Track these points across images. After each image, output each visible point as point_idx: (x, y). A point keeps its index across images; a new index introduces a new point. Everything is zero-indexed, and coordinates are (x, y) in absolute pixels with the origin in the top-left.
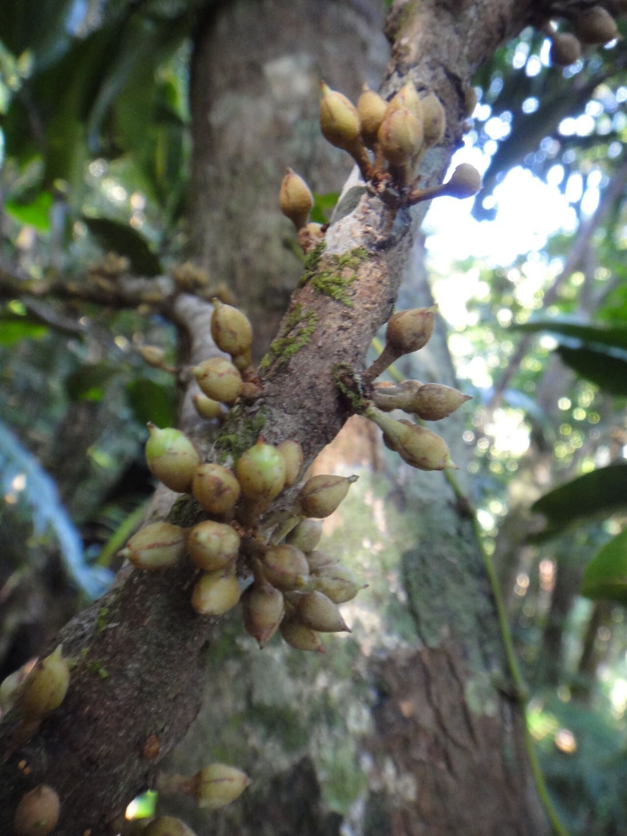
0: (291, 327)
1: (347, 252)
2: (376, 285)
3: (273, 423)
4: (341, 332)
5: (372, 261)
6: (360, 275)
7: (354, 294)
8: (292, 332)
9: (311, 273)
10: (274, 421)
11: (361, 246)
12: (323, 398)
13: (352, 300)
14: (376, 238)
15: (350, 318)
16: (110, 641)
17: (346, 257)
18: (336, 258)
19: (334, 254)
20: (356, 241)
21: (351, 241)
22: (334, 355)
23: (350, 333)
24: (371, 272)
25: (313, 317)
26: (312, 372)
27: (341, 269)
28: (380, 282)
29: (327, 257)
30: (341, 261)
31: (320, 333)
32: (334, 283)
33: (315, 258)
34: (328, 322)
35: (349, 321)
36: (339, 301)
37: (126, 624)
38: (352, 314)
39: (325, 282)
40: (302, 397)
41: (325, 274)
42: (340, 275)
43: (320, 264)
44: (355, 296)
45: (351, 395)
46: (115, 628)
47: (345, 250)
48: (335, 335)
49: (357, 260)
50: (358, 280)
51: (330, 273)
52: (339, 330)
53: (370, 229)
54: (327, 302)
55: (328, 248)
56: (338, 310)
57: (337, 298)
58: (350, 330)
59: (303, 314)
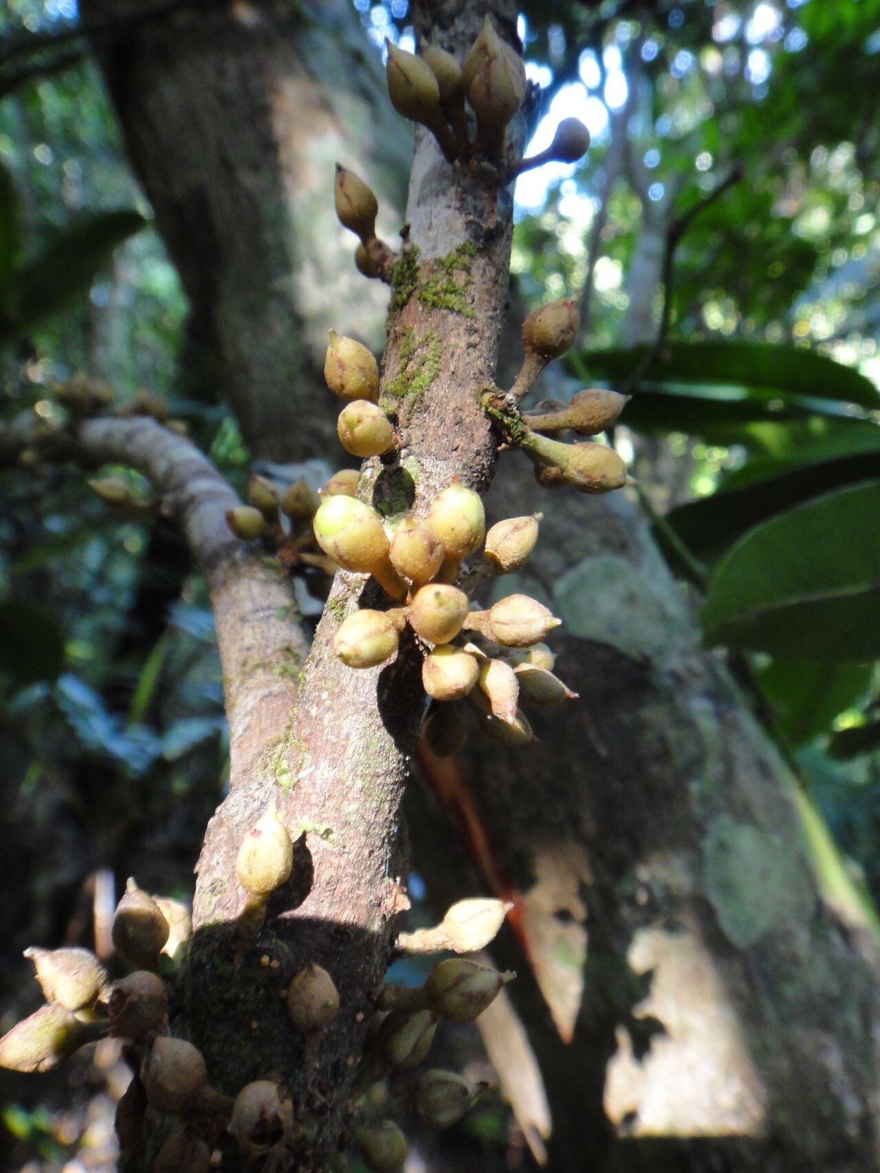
0: (409, 357)
1: (451, 251)
2: (494, 287)
3: (428, 475)
4: (471, 350)
5: (484, 258)
6: (473, 277)
7: (473, 301)
8: (411, 364)
9: (410, 287)
10: (427, 472)
11: (468, 240)
12: (474, 432)
13: (473, 309)
14: (482, 228)
15: (476, 331)
16: (310, 791)
17: (452, 258)
18: (439, 262)
19: (434, 257)
20: (459, 236)
21: (453, 236)
22: (470, 379)
23: (480, 350)
24: (484, 271)
25: (433, 339)
26: (452, 405)
27: (451, 274)
28: (496, 282)
29: (425, 263)
30: (447, 264)
31: (449, 355)
32: (446, 291)
33: (409, 268)
34: (453, 340)
35: (476, 335)
36: (459, 312)
37: (324, 764)
38: (476, 326)
39: (435, 294)
40: (451, 437)
41: (432, 284)
42: (450, 281)
43: (419, 274)
44: (475, 303)
45: (507, 420)
46: (311, 774)
47: (449, 250)
48: (466, 355)
49: (466, 259)
50: (473, 283)
51: (437, 282)
52: (468, 348)
53: (471, 217)
54: (444, 317)
55: (424, 252)
56: (460, 325)
57: (456, 308)
58: (479, 347)
59: (418, 339)
